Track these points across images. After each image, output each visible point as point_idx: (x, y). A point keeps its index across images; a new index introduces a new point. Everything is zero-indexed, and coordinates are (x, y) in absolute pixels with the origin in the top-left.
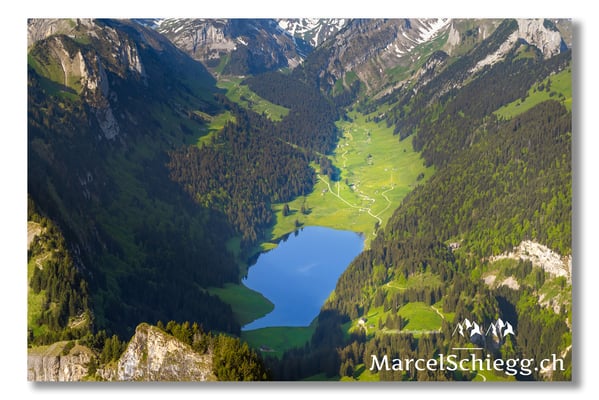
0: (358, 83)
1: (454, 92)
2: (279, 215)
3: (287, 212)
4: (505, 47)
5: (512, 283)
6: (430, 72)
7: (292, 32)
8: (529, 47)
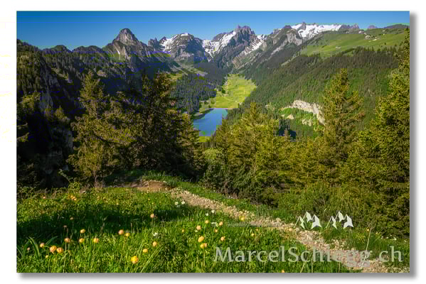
0: (232, 64)
1: (265, 62)
2: (203, 104)
3: (205, 103)
4: (284, 45)
5: (291, 117)
6: (257, 57)
7: (210, 53)
8: (291, 44)
